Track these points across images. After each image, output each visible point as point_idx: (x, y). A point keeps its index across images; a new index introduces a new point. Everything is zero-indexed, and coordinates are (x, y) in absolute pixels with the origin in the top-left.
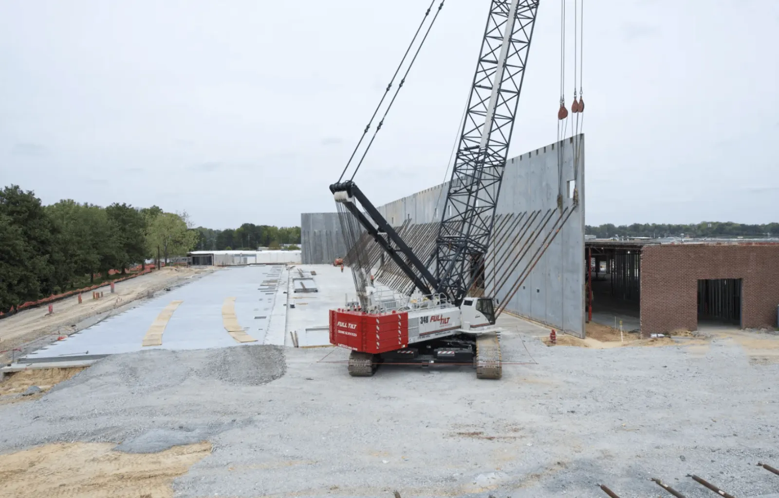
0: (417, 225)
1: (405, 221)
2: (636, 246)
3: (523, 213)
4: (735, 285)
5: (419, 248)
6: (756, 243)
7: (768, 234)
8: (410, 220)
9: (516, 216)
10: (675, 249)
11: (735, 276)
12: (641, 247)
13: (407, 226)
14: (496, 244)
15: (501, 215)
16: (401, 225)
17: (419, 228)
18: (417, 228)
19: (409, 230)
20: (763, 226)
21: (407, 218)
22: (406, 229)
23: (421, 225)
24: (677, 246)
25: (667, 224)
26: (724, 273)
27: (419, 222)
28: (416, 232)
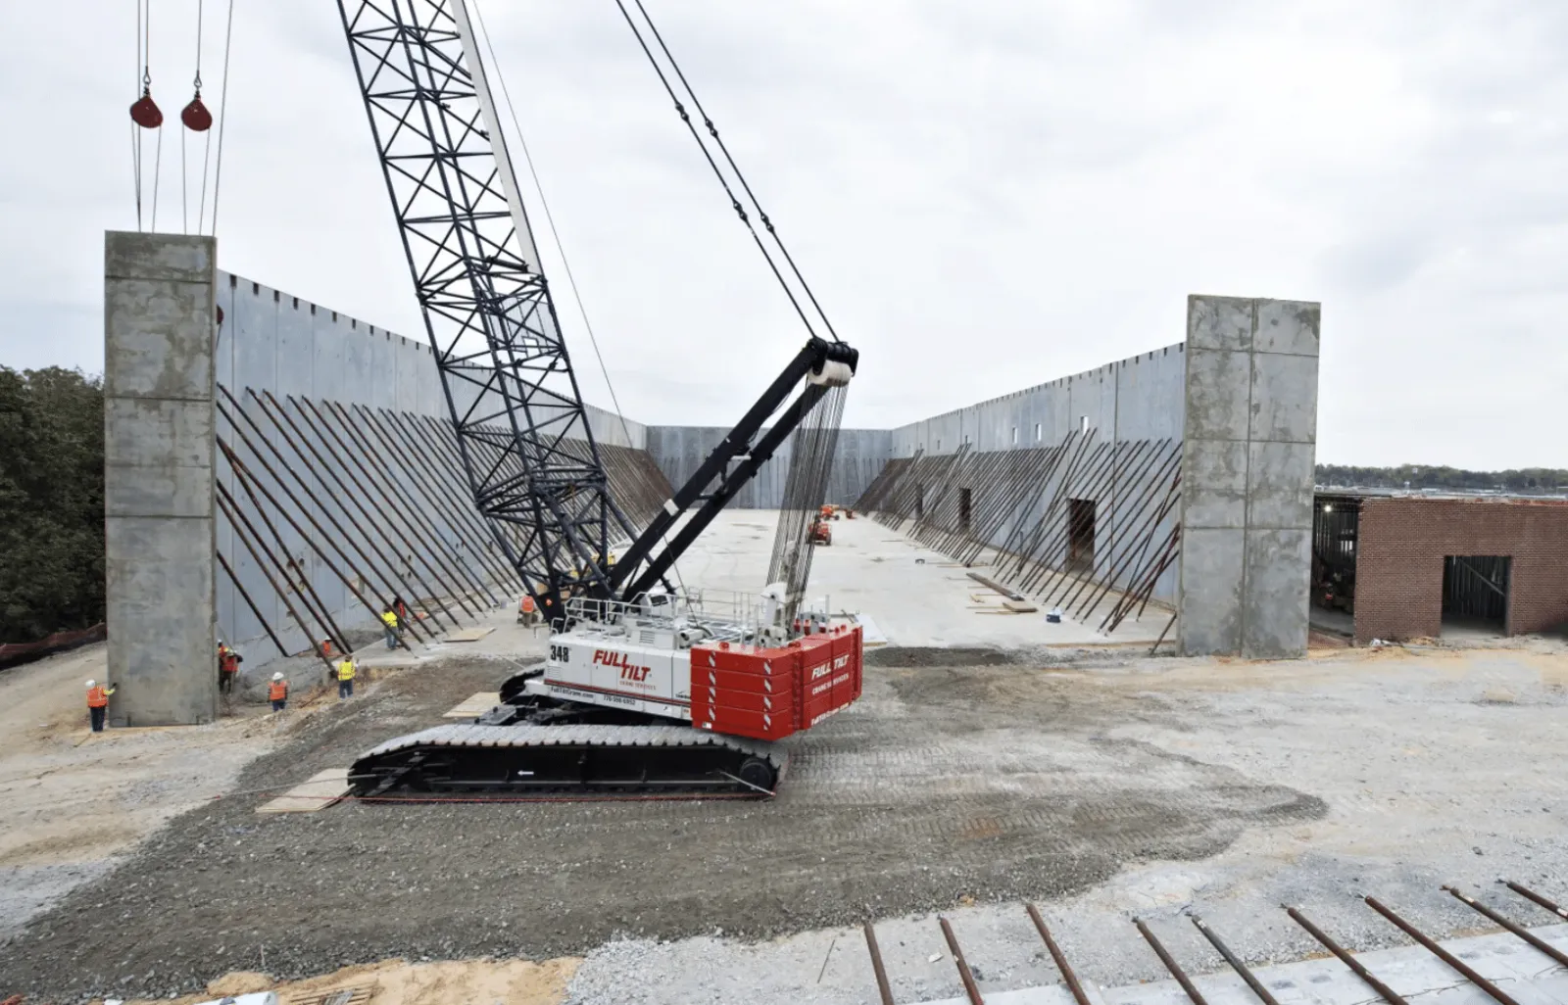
0: (980, 454)
1: (961, 447)
2: (1351, 500)
3: (1166, 440)
4: (1502, 565)
5: (983, 495)
6: (1536, 502)
7: (1503, 487)
8: (968, 446)
9: (1153, 444)
10: (1413, 506)
11: (1502, 553)
12: (1361, 501)
13: (963, 456)
14: (1117, 492)
15: (1127, 443)
16: (953, 451)
17: (983, 459)
18: (979, 457)
19: (967, 462)
20: (1495, 474)
21: (964, 442)
22: (961, 460)
23: (989, 453)
24: (1417, 501)
25: (1350, 466)
26: (1484, 548)
27: (984, 450)
28: (978, 466)
